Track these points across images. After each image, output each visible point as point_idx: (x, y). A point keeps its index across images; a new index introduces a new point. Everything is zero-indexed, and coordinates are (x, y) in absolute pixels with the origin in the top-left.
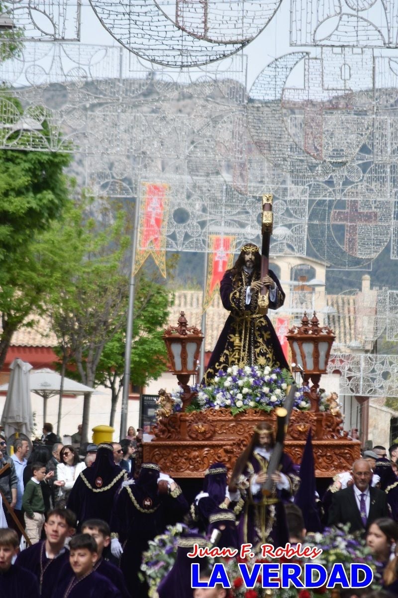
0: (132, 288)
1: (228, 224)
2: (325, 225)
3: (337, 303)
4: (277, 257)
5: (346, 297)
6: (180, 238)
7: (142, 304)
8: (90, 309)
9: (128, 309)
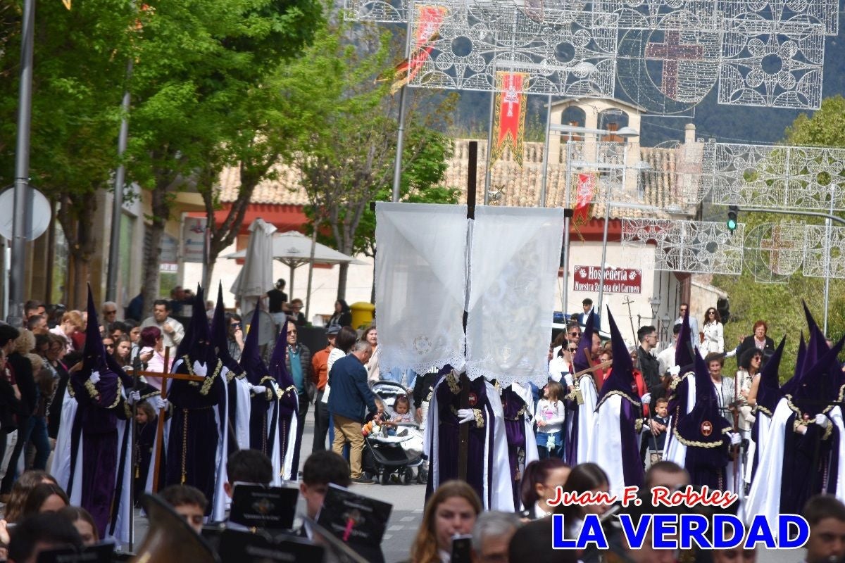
0: (400, 133)
1: (521, 58)
2: (638, 61)
3: (654, 156)
4: (580, 99)
5: (665, 151)
6: (460, 74)
7: (413, 154)
8: (350, 160)
9: (396, 159)
